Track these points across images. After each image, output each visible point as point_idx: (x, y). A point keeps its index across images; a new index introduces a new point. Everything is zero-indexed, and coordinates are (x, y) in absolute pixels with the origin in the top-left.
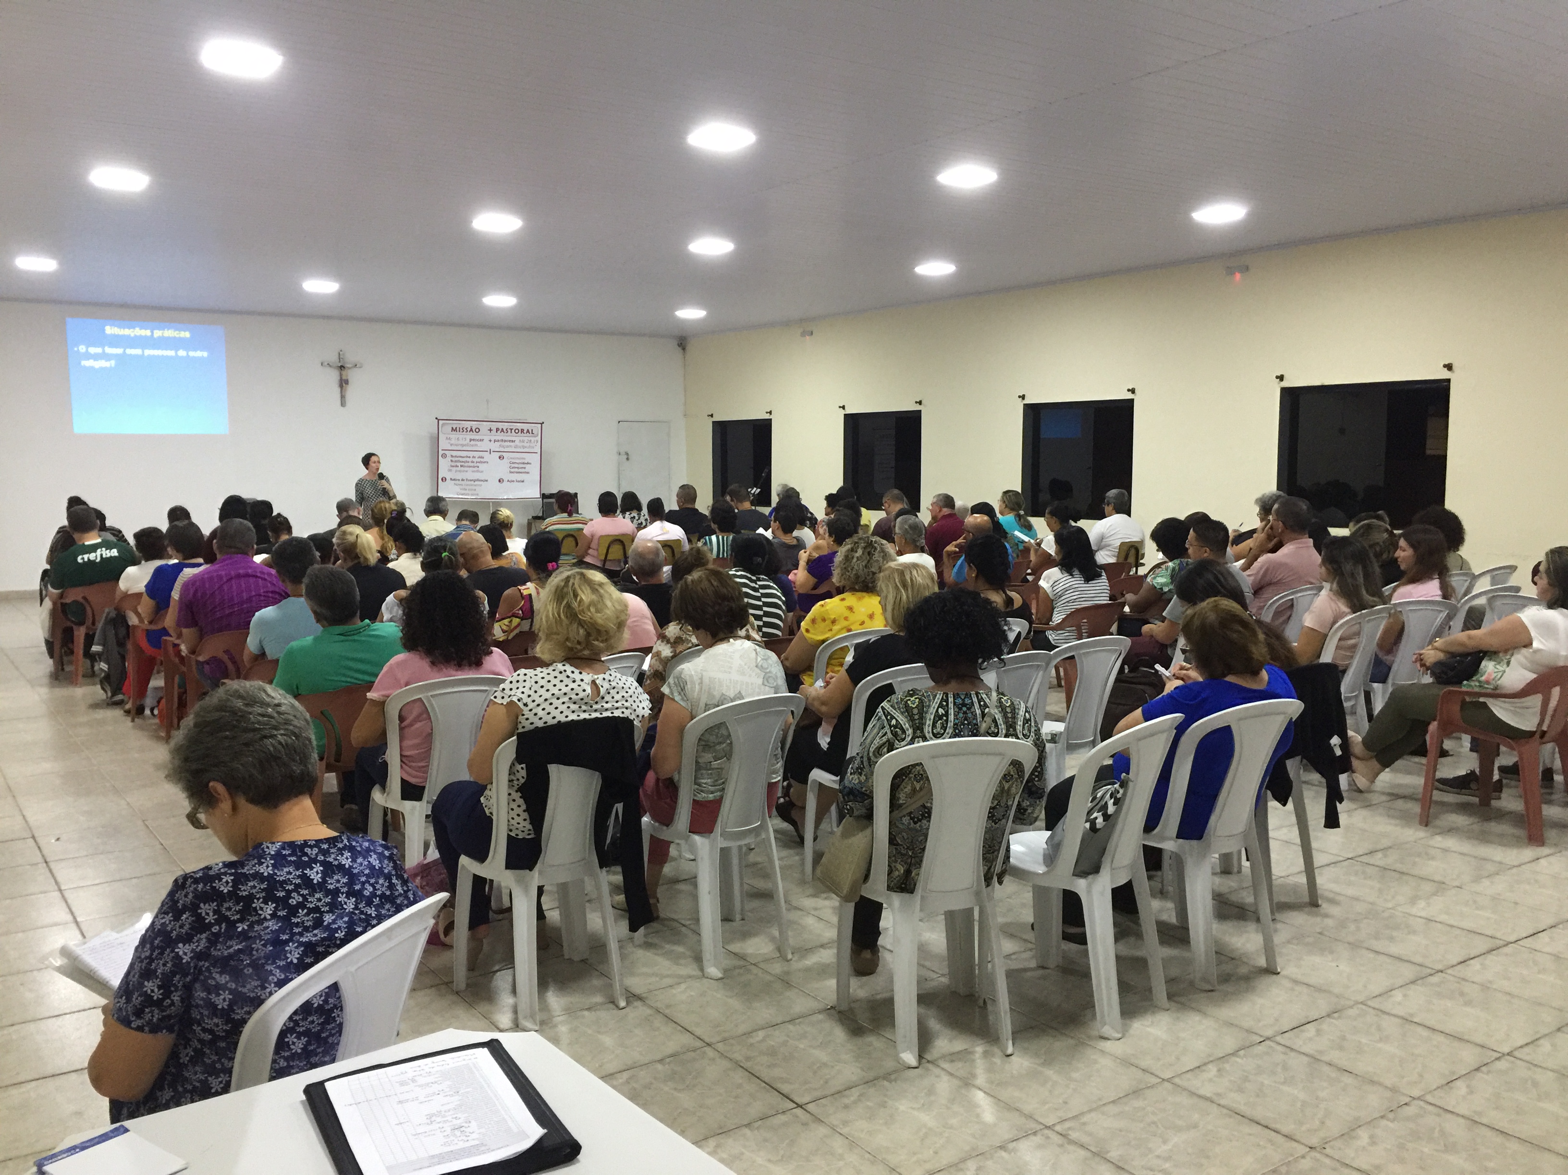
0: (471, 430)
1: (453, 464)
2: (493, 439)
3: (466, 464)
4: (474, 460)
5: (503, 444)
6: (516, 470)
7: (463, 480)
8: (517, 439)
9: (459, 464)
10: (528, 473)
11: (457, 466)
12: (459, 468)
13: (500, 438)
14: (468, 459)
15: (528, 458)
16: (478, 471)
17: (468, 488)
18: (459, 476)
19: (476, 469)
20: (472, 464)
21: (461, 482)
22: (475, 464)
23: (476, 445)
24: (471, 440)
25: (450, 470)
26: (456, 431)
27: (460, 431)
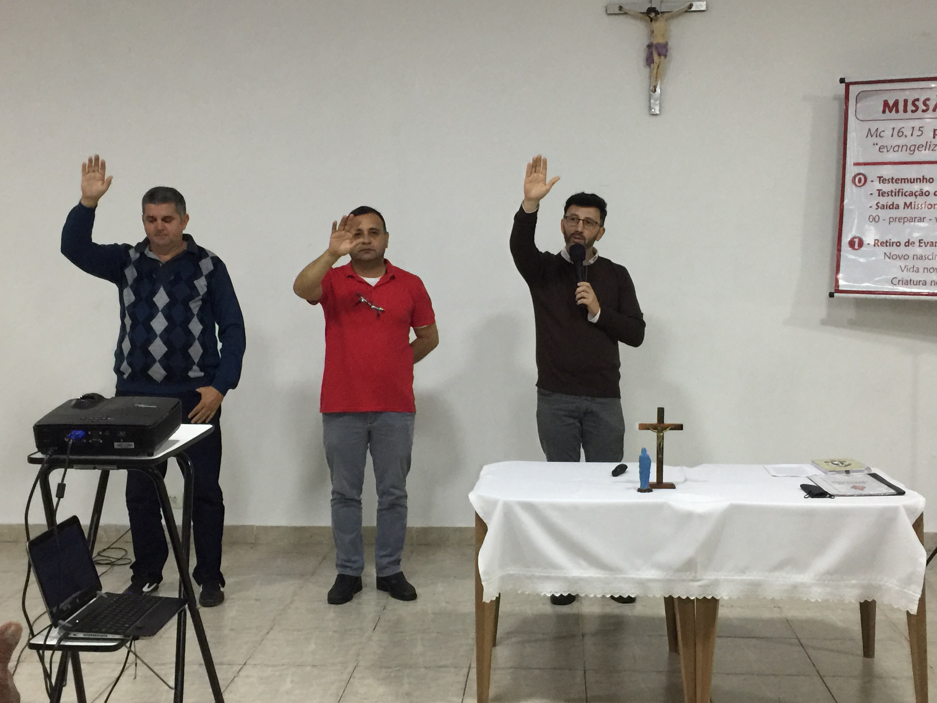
1: (884, 200)
7: (908, 243)
9: (900, 201)
11: (894, 207)
12: (902, 213)
14: (924, 186)
18: (899, 231)
21: (901, 251)
25: (875, 220)
26: (897, 111)
27: (905, 111)
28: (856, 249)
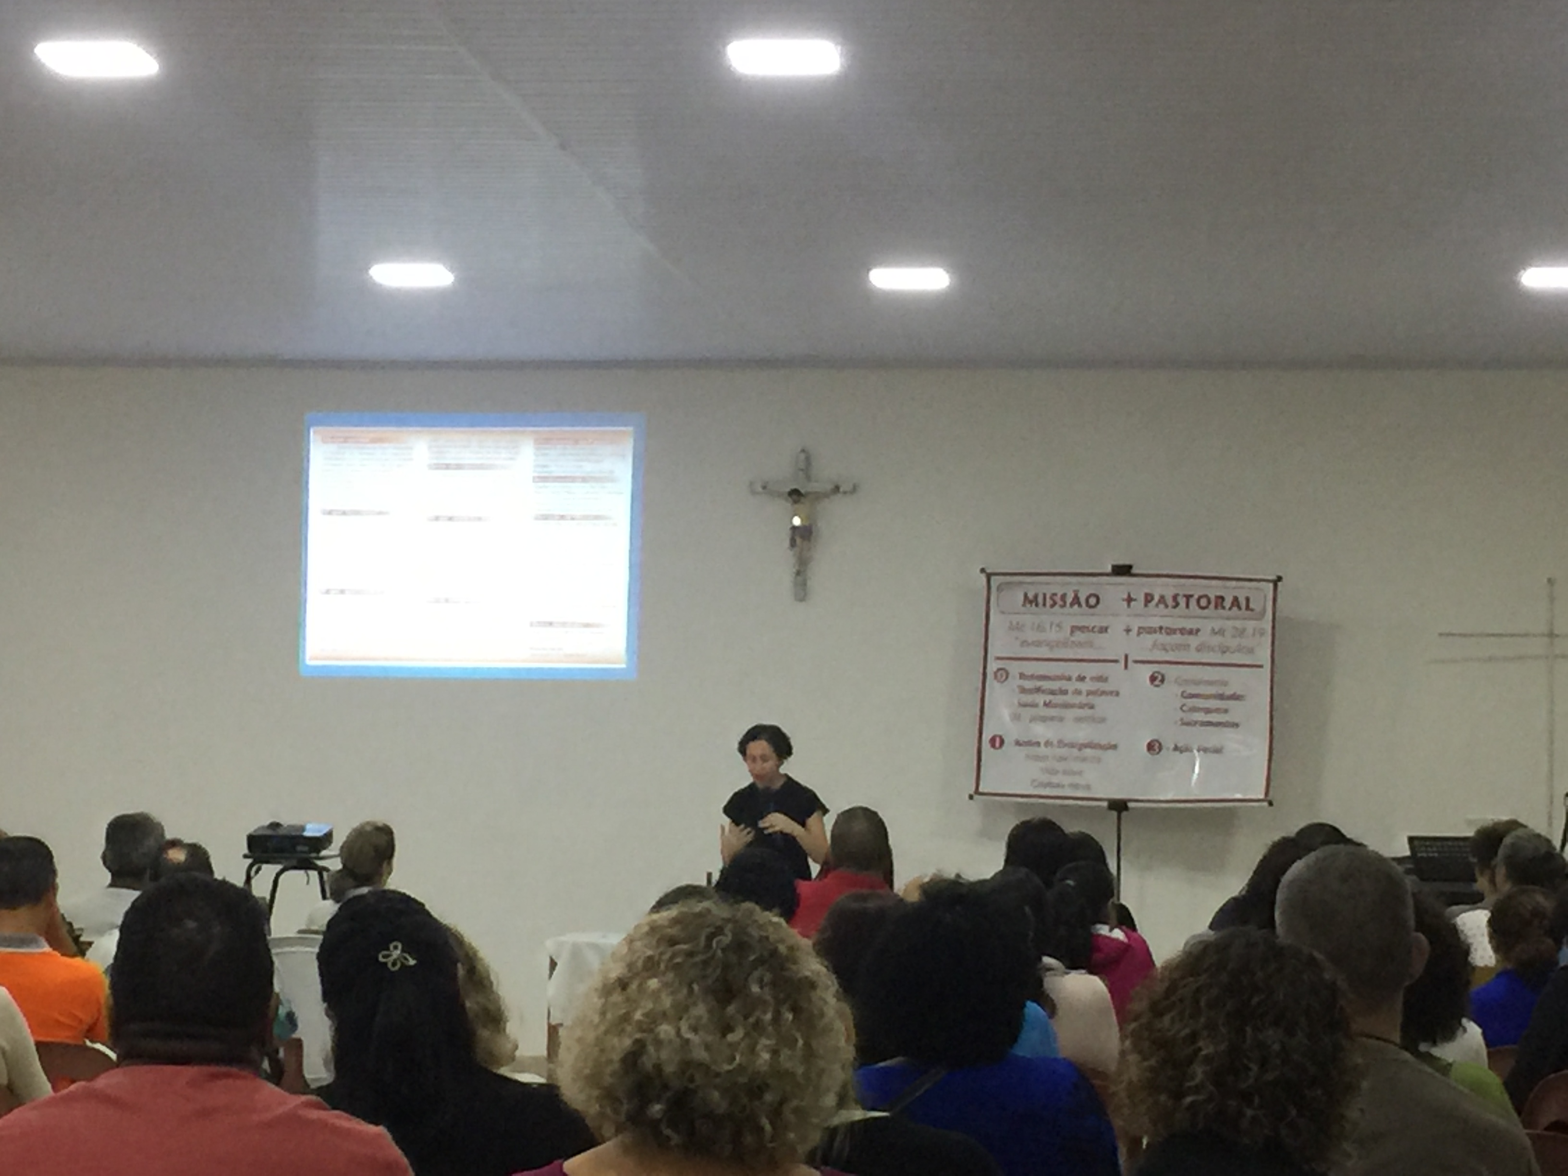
0: (1076, 601)
1: (1025, 698)
2: (1135, 624)
3: (1059, 699)
4: (1084, 687)
5: (1162, 638)
6: (1200, 717)
7: (1048, 743)
8: (1206, 626)
9: (1041, 699)
10: (1236, 725)
11: (1034, 705)
12: (1042, 712)
13: (1155, 622)
14: (1063, 684)
15: (1237, 680)
16: (1093, 720)
17: (1060, 766)
18: (1041, 731)
19: (1087, 712)
20: (1077, 700)
21: (1042, 750)
22: (1083, 699)
23: (1090, 644)
24: (1074, 629)
25: (1016, 718)
26: (1037, 605)
27: (1044, 605)
28: (997, 749)
